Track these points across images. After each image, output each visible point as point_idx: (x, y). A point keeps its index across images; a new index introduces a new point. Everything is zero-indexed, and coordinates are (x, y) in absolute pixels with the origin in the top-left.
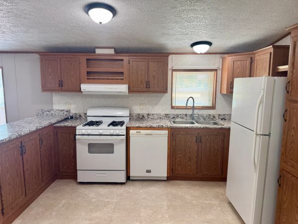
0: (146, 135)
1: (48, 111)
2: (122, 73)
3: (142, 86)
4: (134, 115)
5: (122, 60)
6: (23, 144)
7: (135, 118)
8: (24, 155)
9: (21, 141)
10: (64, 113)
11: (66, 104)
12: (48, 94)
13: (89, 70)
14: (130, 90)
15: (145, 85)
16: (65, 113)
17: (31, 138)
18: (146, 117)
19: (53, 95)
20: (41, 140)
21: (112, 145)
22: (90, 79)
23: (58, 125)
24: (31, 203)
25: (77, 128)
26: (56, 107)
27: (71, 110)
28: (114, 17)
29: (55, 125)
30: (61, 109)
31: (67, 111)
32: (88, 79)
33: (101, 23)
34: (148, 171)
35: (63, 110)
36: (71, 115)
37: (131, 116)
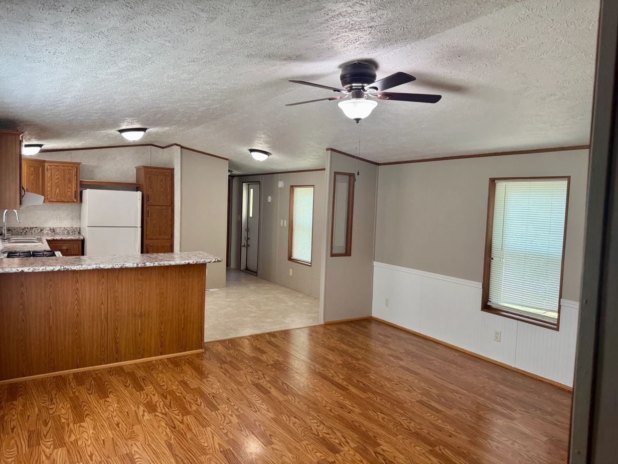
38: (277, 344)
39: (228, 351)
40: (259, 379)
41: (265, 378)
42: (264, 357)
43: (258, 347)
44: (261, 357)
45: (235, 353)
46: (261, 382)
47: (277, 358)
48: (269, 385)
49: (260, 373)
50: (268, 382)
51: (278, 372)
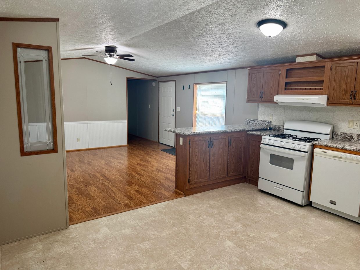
0: (334, 157)
1: (253, 121)
2: (322, 82)
3: (345, 97)
4: (340, 134)
5: (324, 67)
6: (212, 140)
7: (339, 137)
8: (211, 149)
9: (210, 138)
10: (265, 124)
11: (268, 115)
12: (255, 104)
13: (289, 80)
14: (329, 102)
15: (349, 97)
16: (267, 124)
17: (220, 137)
18: (356, 139)
19: (260, 107)
20: (230, 142)
21: (291, 161)
22: (288, 89)
23: (251, 132)
24: (215, 189)
25: (263, 137)
26: (261, 118)
27: (272, 121)
28: (284, 30)
29: (248, 132)
30: (265, 120)
31: (269, 122)
32: (285, 89)
33: (270, 36)
34: (333, 203)
35: (265, 121)
36: (271, 126)
37: (333, 135)
38: (126, 198)
39: (160, 191)
40: (141, 178)
41: (138, 178)
42: (137, 188)
43: (141, 195)
44: (139, 188)
45: (155, 190)
46: (140, 177)
47: (129, 188)
48: (136, 176)
49: (140, 180)
50: (136, 177)
51: (131, 180)
